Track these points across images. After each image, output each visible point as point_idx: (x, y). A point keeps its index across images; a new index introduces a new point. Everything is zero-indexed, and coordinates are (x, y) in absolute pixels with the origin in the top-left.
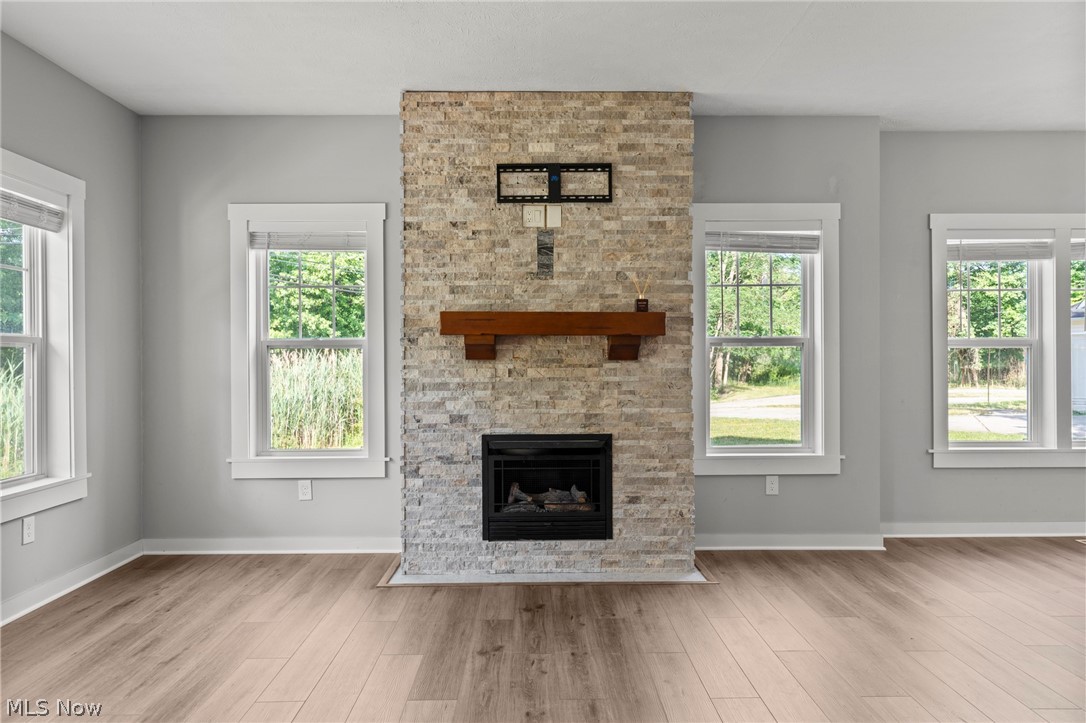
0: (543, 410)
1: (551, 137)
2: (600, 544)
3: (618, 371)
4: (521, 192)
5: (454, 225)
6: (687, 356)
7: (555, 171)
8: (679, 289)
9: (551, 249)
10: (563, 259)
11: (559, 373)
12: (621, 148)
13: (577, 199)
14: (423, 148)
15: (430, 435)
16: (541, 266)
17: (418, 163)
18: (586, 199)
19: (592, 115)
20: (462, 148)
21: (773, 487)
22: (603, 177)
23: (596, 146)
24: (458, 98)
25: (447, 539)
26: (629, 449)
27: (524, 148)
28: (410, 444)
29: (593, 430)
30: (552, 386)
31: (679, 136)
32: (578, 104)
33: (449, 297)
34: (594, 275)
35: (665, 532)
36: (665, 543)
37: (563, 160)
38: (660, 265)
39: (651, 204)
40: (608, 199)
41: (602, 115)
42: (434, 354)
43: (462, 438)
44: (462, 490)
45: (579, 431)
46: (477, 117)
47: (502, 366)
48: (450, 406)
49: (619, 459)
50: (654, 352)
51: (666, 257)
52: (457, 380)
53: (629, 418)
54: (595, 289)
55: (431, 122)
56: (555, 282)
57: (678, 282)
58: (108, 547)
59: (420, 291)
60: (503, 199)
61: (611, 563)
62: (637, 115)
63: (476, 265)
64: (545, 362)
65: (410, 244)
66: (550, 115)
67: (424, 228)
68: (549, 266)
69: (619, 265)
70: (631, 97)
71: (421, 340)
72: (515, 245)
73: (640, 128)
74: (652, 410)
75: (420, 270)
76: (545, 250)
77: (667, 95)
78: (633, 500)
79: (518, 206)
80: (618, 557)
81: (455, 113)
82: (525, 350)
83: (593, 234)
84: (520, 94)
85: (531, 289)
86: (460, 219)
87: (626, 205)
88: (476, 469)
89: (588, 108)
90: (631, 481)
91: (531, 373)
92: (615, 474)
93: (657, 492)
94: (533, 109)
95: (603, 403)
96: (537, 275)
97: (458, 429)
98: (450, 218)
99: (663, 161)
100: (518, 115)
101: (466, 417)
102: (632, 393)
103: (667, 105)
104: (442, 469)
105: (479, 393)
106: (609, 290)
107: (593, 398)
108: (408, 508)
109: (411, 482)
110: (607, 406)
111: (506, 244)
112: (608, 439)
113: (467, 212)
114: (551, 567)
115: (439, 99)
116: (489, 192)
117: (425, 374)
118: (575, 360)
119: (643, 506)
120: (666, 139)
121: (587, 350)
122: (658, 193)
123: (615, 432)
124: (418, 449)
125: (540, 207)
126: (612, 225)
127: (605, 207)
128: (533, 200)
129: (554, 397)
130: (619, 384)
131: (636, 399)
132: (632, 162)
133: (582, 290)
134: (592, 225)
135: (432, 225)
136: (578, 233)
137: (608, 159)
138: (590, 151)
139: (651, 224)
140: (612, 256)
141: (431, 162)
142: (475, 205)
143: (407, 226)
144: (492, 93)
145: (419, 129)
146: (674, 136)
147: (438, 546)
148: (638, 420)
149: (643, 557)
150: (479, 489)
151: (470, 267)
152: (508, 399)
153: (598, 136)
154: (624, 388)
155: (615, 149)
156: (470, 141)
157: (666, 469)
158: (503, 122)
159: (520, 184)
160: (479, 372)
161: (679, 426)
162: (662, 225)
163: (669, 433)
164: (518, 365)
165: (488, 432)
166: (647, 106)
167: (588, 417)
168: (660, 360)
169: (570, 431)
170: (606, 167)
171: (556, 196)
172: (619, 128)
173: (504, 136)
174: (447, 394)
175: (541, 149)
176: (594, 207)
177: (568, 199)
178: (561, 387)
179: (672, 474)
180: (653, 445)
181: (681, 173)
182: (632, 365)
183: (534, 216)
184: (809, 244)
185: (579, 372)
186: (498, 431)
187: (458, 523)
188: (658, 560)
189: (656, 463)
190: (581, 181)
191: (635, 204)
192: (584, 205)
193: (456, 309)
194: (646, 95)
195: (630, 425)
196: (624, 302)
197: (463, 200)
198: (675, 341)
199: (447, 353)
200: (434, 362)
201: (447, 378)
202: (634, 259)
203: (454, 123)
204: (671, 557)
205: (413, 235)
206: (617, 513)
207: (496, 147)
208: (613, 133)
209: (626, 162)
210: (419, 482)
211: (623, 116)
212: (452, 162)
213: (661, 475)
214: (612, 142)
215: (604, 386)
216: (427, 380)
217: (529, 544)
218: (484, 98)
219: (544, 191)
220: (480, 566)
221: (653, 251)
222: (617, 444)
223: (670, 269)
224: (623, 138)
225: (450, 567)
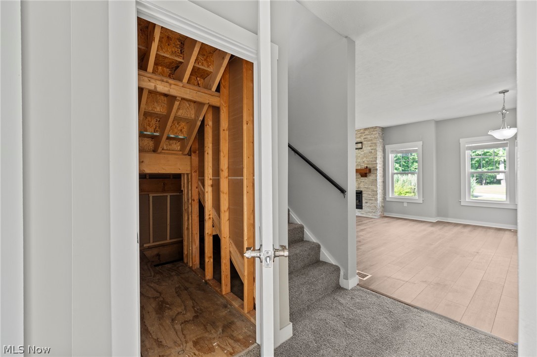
2: (361, 210)
3: (363, 179)
6: (376, 176)
8: (375, 164)
12: (364, 139)
19: (359, 134)
21: (405, 205)
22: (361, 144)
26: (366, 193)
29: (359, 190)
31: (376, 134)
32: (356, 132)
34: (359, 162)
35: (372, 209)
36: (372, 211)
38: (371, 159)
39: (369, 148)
40: (361, 148)
41: (361, 133)
49: (364, 195)
50: (370, 176)
51: (372, 158)
53: (365, 188)
57: (375, 162)
62: (367, 132)
69: (364, 160)
70: (366, 129)
73: (367, 135)
74: (370, 186)
77: (372, 128)
78: (366, 203)
80: (364, 213)
83: (359, 155)
87: (365, 149)
90: (366, 199)
92: (363, 198)
93: (371, 202)
99: (372, 140)
102: (366, 183)
103: (372, 130)
106: (362, 165)
107: (359, 184)
110: (362, 186)
112: (362, 191)
119: (368, 204)
120: (372, 136)
121: (358, 175)
122: (371, 146)
126: (363, 153)
127: (361, 150)
130: (364, 182)
132: (366, 141)
133: (357, 165)
134: (359, 153)
136: (356, 155)
137: (362, 141)
138: (359, 140)
139: (369, 152)
140: (363, 158)
146: (374, 135)
148: (367, 188)
149: (368, 213)
153: (360, 137)
157: (372, 197)
161: (375, 190)
162: (371, 152)
163: (374, 191)
166: (368, 130)
167: (358, 187)
168: (371, 178)
170: (361, 143)
176: (359, 150)
179: (373, 199)
180: (370, 193)
181: (375, 142)
182: (366, 178)
184: (415, 151)
188: (371, 214)
189: (370, 196)
190: (357, 145)
191: (367, 149)
194: (368, 128)
196: (364, 166)
198: (374, 174)
202: (366, 159)
204: (374, 213)
206: (363, 205)
208: (363, 136)
209: (365, 141)
211: (364, 133)
214: (362, 138)
215: (361, 182)
221: (370, 157)
222: (363, 192)
223: (373, 160)
224: (364, 137)
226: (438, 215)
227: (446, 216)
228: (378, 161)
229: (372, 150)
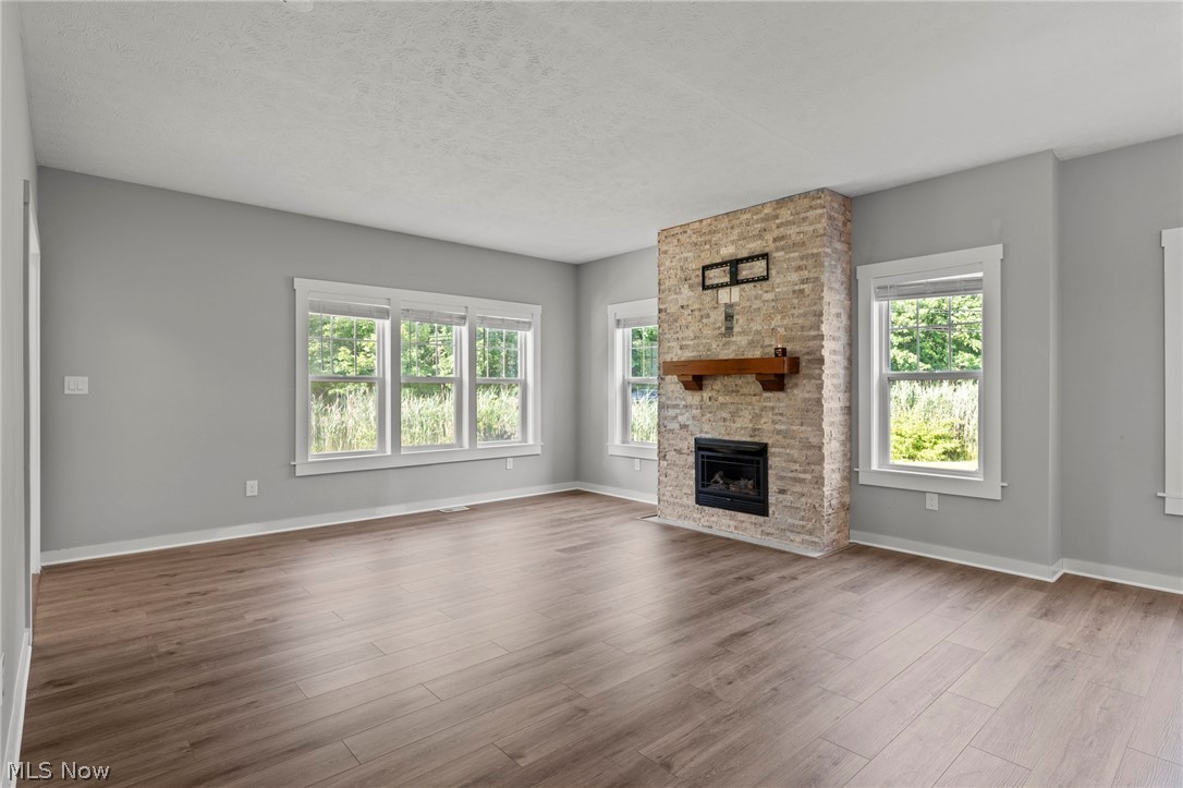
0: (727, 424)
1: (733, 242)
2: (761, 519)
3: (772, 398)
4: (716, 282)
5: (682, 307)
6: (820, 387)
7: (734, 264)
8: (814, 338)
9: (732, 317)
10: (740, 323)
11: (737, 399)
12: (775, 240)
13: (748, 281)
14: (668, 263)
15: (671, 436)
16: (727, 329)
17: (666, 272)
18: (753, 280)
19: (757, 222)
20: (686, 259)
22: (763, 263)
23: (759, 242)
24: (685, 228)
25: (678, 500)
26: (780, 454)
27: (718, 252)
28: (662, 440)
29: (756, 440)
30: (732, 408)
31: (819, 220)
32: (748, 216)
33: (679, 352)
34: (758, 332)
35: (803, 519)
36: (803, 527)
37: (739, 256)
38: (800, 321)
39: (794, 277)
40: (765, 278)
41: (763, 220)
42: (673, 388)
43: (686, 439)
44: (686, 471)
45: (749, 439)
46: (694, 238)
47: (706, 394)
48: (680, 418)
49: (774, 462)
50: (796, 385)
51: (805, 315)
53: (779, 432)
54: (758, 342)
55: (671, 247)
56: (734, 339)
57: (813, 333)
58: (555, 480)
59: (666, 349)
60: (705, 287)
61: (768, 534)
62: (786, 214)
63: (693, 331)
64: (729, 392)
66: (732, 228)
67: (668, 311)
68: (731, 328)
69: (773, 324)
70: (781, 202)
71: (667, 378)
72: (713, 315)
73: (788, 223)
74: (794, 428)
75: (667, 336)
76: (729, 317)
77: (806, 195)
78: (782, 492)
79: (715, 291)
80: (771, 530)
81: (683, 238)
82: (718, 385)
83: (756, 305)
84: (716, 218)
85: (721, 344)
86: (685, 303)
87: (778, 280)
88: (691, 459)
89: (755, 217)
90: (781, 478)
91: (721, 399)
92: (771, 472)
93: (798, 488)
94: (723, 226)
95: (763, 421)
96: (724, 335)
97: (683, 433)
98: (680, 304)
99: (803, 244)
100: (715, 232)
101: (688, 426)
102: (781, 414)
103: (806, 202)
104: (676, 457)
105: (694, 411)
106: (766, 341)
107: (756, 417)
108: (660, 479)
109: (663, 463)
110: (766, 423)
111: (708, 316)
112: (766, 445)
113: (689, 298)
114: (732, 529)
115: (675, 232)
116: (698, 284)
117: (669, 399)
118: (745, 391)
119: (789, 497)
120: (805, 227)
121: (750, 384)
122: (799, 268)
123: (770, 442)
124: (665, 443)
125: (727, 289)
126: (769, 296)
127: (764, 284)
128: (723, 285)
129: (734, 415)
130: (773, 408)
131: (784, 419)
132: (783, 249)
133: (751, 343)
134: (757, 297)
135: (673, 309)
136: (748, 304)
137: (767, 250)
138: (755, 246)
139: (794, 292)
140: (770, 317)
141: (672, 271)
142: (692, 294)
143: (660, 311)
144: (701, 221)
145: (666, 252)
146: (811, 224)
147: (674, 504)
148: (785, 434)
149: (788, 534)
150: (694, 471)
151: (689, 333)
152: (709, 415)
153: (760, 236)
154: (776, 411)
155: (770, 242)
156: (690, 254)
157: (805, 472)
158: (707, 238)
159: (718, 276)
160: (693, 398)
161: (814, 441)
162: (802, 291)
163: (810, 446)
164: (714, 394)
165: (698, 436)
166: (791, 205)
167: (754, 430)
168: (799, 392)
169: (743, 439)
170: (765, 256)
171: (735, 281)
172: (774, 227)
173: (707, 247)
174: (678, 411)
175: (728, 251)
176: (758, 284)
177: (743, 282)
178: (738, 409)
179: (808, 476)
180: (795, 453)
181: (815, 251)
182: (781, 395)
183: (724, 296)
185: (748, 399)
186: (704, 436)
187: (684, 491)
188: (798, 538)
189: (797, 467)
190: (751, 268)
191: (785, 279)
192: (752, 284)
193: (683, 359)
194: (791, 198)
195: (779, 437)
197: (687, 291)
198: (810, 377)
199: (678, 386)
200: (673, 391)
201: (678, 402)
202: (783, 318)
203: (682, 244)
204: (807, 537)
205: (663, 315)
206: (772, 499)
207: (703, 255)
208: (771, 230)
209: (777, 250)
210: (666, 464)
211: (777, 217)
212: (682, 269)
213: (802, 476)
214: (769, 237)
215: (764, 408)
216: (669, 403)
217: (721, 511)
218: (697, 225)
219: (727, 279)
220: (694, 520)
221: (796, 312)
222: (771, 450)
223: (807, 323)
224: (776, 233)
225: (679, 517)
226: (1065, 550)
227: (1101, 557)
228: (825, 328)
229: (803, 282)
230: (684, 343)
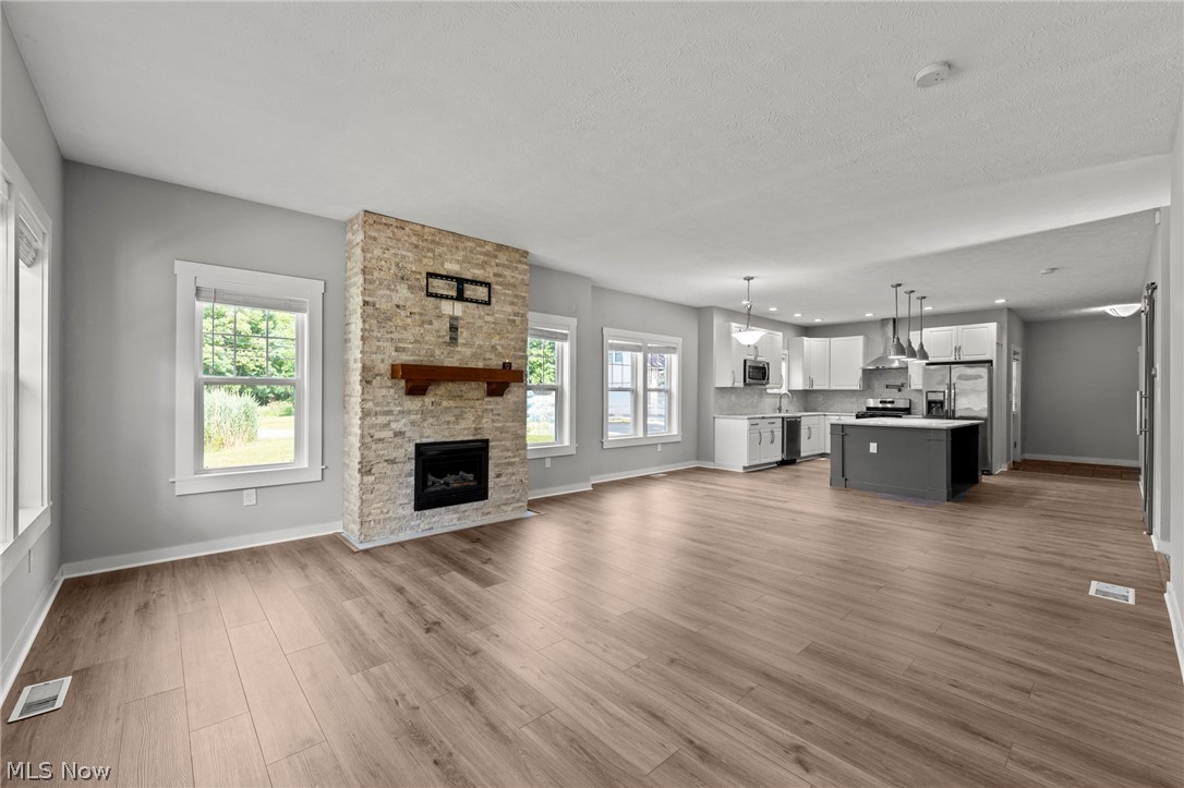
0: (452, 426)
1: (458, 261)
2: (481, 503)
3: (492, 402)
4: (440, 292)
5: (398, 306)
7: (461, 282)
8: (522, 357)
9: (457, 329)
10: (463, 335)
11: (460, 403)
12: (495, 275)
13: (472, 301)
14: (377, 252)
15: (380, 445)
16: (451, 338)
17: (374, 261)
18: (476, 302)
19: (480, 253)
20: (404, 257)
21: (548, 463)
22: (486, 290)
23: (482, 271)
24: (402, 224)
25: (391, 514)
26: (497, 447)
27: (442, 265)
28: (366, 453)
29: (479, 437)
30: (457, 412)
31: (526, 273)
32: (473, 245)
33: (394, 354)
34: (480, 347)
35: (514, 492)
36: (513, 498)
37: (463, 276)
38: (513, 343)
39: (509, 309)
40: (488, 303)
41: (486, 254)
42: (384, 392)
43: (401, 446)
44: (401, 480)
45: (471, 438)
46: (414, 239)
47: (428, 400)
48: (393, 425)
49: (493, 453)
50: (511, 392)
51: (517, 339)
52: (399, 408)
53: (497, 429)
54: (481, 354)
55: (383, 236)
56: (459, 349)
57: (521, 354)
59: (374, 348)
60: (429, 295)
61: (487, 514)
62: (503, 258)
63: (413, 334)
64: (454, 397)
65: (368, 316)
66: (457, 248)
67: (377, 306)
68: (456, 339)
69: (494, 342)
70: (500, 247)
71: (374, 382)
72: (436, 324)
73: (504, 266)
74: (508, 424)
75: (375, 334)
76: (454, 329)
77: (517, 250)
78: (499, 476)
79: (438, 300)
80: (490, 510)
81: (400, 233)
82: (442, 389)
83: (480, 323)
84: (440, 231)
85: (446, 352)
86: (401, 303)
87: (497, 308)
88: (411, 466)
89: (478, 249)
90: (497, 465)
91: (445, 404)
92: (490, 462)
93: (510, 470)
94: (448, 242)
95: (484, 421)
96: (449, 344)
97: (399, 440)
98: (396, 301)
99: (515, 286)
100: (438, 244)
101: (404, 433)
102: (499, 415)
103: (517, 256)
104: (387, 469)
105: (413, 417)
106: (488, 356)
107: (479, 418)
108: (364, 497)
109: (366, 479)
110: (486, 423)
111: (431, 323)
112: (487, 441)
113: (407, 299)
114: (455, 521)
115: (389, 222)
116: (421, 289)
117: (377, 405)
118: (470, 396)
119: (503, 479)
120: (516, 274)
121: (476, 390)
122: (513, 303)
123: (490, 438)
124: (371, 455)
125: (451, 302)
126: (490, 319)
127: (486, 307)
128: (447, 298)
129: (458, 418)
130: (492, 410)
131: (500, 418)
132: (500, 284)
133: (474, 355)
134: (480, 317)
135: (383, 305)
136: (472, 321)
137: (488, 280)
138: (478, 273)
139: (509, 320)
140: (489, 336)
141: (383, 263)
142: (412, 296)
143: (366, 303)
144: (423, 226)
145: (375, 239)
146: (520, 273)
147: (385, 520)
148: (502, 430)
149: (503, 507)
150: (413, 479)
151: (409, 335)
152: (431, 420)
153: (483, 265)
154: (495, 412)
155: (492, 275)
156: (409, 254)
157: (514, 457)
158: (430, 246)
159: (440, 286)
160: (414, 404)
161: (521, 432)
162: (514, 321)
163: (518, 437)
164: (438, 399)
165: (418, 441)
166: (507, 254)
167: (476, 429)
168: (511, 396)
169: (466, 438)
170: (488, 285)
171: (460, 297)
172: (493, 264)
173: (430, 254)
174: (391, 418)
175: (452, 267)
176: (481, 306)
177: (467, 300)
178: (462, 412)
179: (517, 459)
180: (508, 443)
181: (523, 294)
182: (499, 399)
183: (448, 308)
184: (563, 337)
185: (471, 403)
186: (425, 440)
187: (398, 502)
188: (510, 508)
189: (510, 454)
190: (474, 290)
191: (502, 309)
192: (475, 305)
193: (399, 362)
194: (507, 248)
195: (497, 433)
196: (496, 363)
197: (405, 291)
198: (519, 387)
199: (392, 391)
200: (383, 396)
201: (392, 407)
202: (500, 339)
203: (399, 240)
204: (517, 505)
205: (370, 310)
206: (491, 484)
207: (425, 261)
208: (491, 266)
209: (497, 283)
210: (371, 478)
211: (496, 257)
212: (397, 265)
213: (512, 460)
214: (490, 271)
215: (485, 411)
216: (378, 409)
217: (442, 510)
218: (418, 228)
219: (454, 294)
220: (412, 528)
221: (510, 335)
222: (491, 444)
223: (517, 346)
224: (496, 270)
225: (392, 532)
229: (516, 314)
230: (400, 345)
